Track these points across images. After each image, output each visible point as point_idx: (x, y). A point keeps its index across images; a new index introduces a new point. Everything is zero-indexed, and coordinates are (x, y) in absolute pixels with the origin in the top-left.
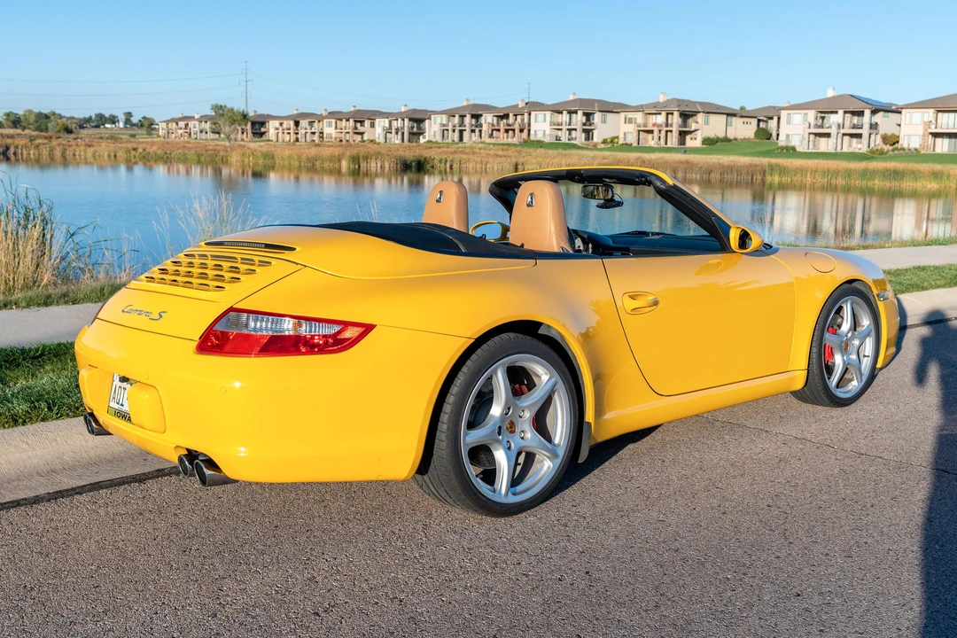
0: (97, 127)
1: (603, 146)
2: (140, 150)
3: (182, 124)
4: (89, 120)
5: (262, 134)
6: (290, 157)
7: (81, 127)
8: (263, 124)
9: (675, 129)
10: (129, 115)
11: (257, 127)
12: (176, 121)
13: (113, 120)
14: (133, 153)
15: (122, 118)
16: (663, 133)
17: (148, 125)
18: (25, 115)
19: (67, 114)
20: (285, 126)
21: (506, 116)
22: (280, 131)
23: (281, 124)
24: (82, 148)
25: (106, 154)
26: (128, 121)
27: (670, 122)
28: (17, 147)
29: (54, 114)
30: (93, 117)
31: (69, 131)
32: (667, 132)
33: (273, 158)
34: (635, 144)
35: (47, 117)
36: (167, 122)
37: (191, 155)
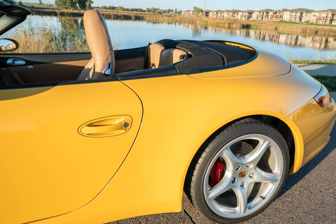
0: (168, 12)
1: (305, 23)
2: (175, 19)
3: (188, 12)
4: (166, 11)
5: (208, 16)
6: (212, 23)
7: (164, 12)
8: (208, 13)
9: (329, 19)
10: (176, 10)
11: (207, 14)
12: (186, 11)
13: (172, 11)
14: (173, 19)
15: (174, 10)
16: (325, 20)
17: (180, 12)
18: (151, 9)
19: (161, 9)
20: (214, 14)
21: (276, 13)
22: (213, 15)
23: (213, 13)
24: (161, 18)
25: (166, 20)
26: (176, 11)
27: (328, 16)
28: (145, 17)
29: (158, 9)
30: (168, 10)
31: (161, 13)
32: (326, 20)
33: (208, 22)
34: (315, 23)
35: (156, 10)
36: (184, 12)
37: (187, 21)
